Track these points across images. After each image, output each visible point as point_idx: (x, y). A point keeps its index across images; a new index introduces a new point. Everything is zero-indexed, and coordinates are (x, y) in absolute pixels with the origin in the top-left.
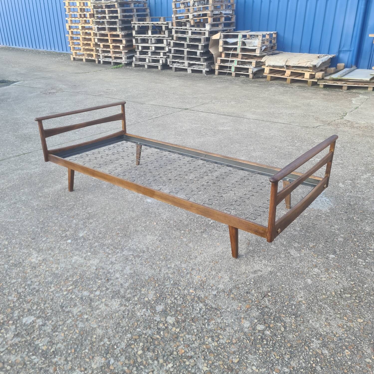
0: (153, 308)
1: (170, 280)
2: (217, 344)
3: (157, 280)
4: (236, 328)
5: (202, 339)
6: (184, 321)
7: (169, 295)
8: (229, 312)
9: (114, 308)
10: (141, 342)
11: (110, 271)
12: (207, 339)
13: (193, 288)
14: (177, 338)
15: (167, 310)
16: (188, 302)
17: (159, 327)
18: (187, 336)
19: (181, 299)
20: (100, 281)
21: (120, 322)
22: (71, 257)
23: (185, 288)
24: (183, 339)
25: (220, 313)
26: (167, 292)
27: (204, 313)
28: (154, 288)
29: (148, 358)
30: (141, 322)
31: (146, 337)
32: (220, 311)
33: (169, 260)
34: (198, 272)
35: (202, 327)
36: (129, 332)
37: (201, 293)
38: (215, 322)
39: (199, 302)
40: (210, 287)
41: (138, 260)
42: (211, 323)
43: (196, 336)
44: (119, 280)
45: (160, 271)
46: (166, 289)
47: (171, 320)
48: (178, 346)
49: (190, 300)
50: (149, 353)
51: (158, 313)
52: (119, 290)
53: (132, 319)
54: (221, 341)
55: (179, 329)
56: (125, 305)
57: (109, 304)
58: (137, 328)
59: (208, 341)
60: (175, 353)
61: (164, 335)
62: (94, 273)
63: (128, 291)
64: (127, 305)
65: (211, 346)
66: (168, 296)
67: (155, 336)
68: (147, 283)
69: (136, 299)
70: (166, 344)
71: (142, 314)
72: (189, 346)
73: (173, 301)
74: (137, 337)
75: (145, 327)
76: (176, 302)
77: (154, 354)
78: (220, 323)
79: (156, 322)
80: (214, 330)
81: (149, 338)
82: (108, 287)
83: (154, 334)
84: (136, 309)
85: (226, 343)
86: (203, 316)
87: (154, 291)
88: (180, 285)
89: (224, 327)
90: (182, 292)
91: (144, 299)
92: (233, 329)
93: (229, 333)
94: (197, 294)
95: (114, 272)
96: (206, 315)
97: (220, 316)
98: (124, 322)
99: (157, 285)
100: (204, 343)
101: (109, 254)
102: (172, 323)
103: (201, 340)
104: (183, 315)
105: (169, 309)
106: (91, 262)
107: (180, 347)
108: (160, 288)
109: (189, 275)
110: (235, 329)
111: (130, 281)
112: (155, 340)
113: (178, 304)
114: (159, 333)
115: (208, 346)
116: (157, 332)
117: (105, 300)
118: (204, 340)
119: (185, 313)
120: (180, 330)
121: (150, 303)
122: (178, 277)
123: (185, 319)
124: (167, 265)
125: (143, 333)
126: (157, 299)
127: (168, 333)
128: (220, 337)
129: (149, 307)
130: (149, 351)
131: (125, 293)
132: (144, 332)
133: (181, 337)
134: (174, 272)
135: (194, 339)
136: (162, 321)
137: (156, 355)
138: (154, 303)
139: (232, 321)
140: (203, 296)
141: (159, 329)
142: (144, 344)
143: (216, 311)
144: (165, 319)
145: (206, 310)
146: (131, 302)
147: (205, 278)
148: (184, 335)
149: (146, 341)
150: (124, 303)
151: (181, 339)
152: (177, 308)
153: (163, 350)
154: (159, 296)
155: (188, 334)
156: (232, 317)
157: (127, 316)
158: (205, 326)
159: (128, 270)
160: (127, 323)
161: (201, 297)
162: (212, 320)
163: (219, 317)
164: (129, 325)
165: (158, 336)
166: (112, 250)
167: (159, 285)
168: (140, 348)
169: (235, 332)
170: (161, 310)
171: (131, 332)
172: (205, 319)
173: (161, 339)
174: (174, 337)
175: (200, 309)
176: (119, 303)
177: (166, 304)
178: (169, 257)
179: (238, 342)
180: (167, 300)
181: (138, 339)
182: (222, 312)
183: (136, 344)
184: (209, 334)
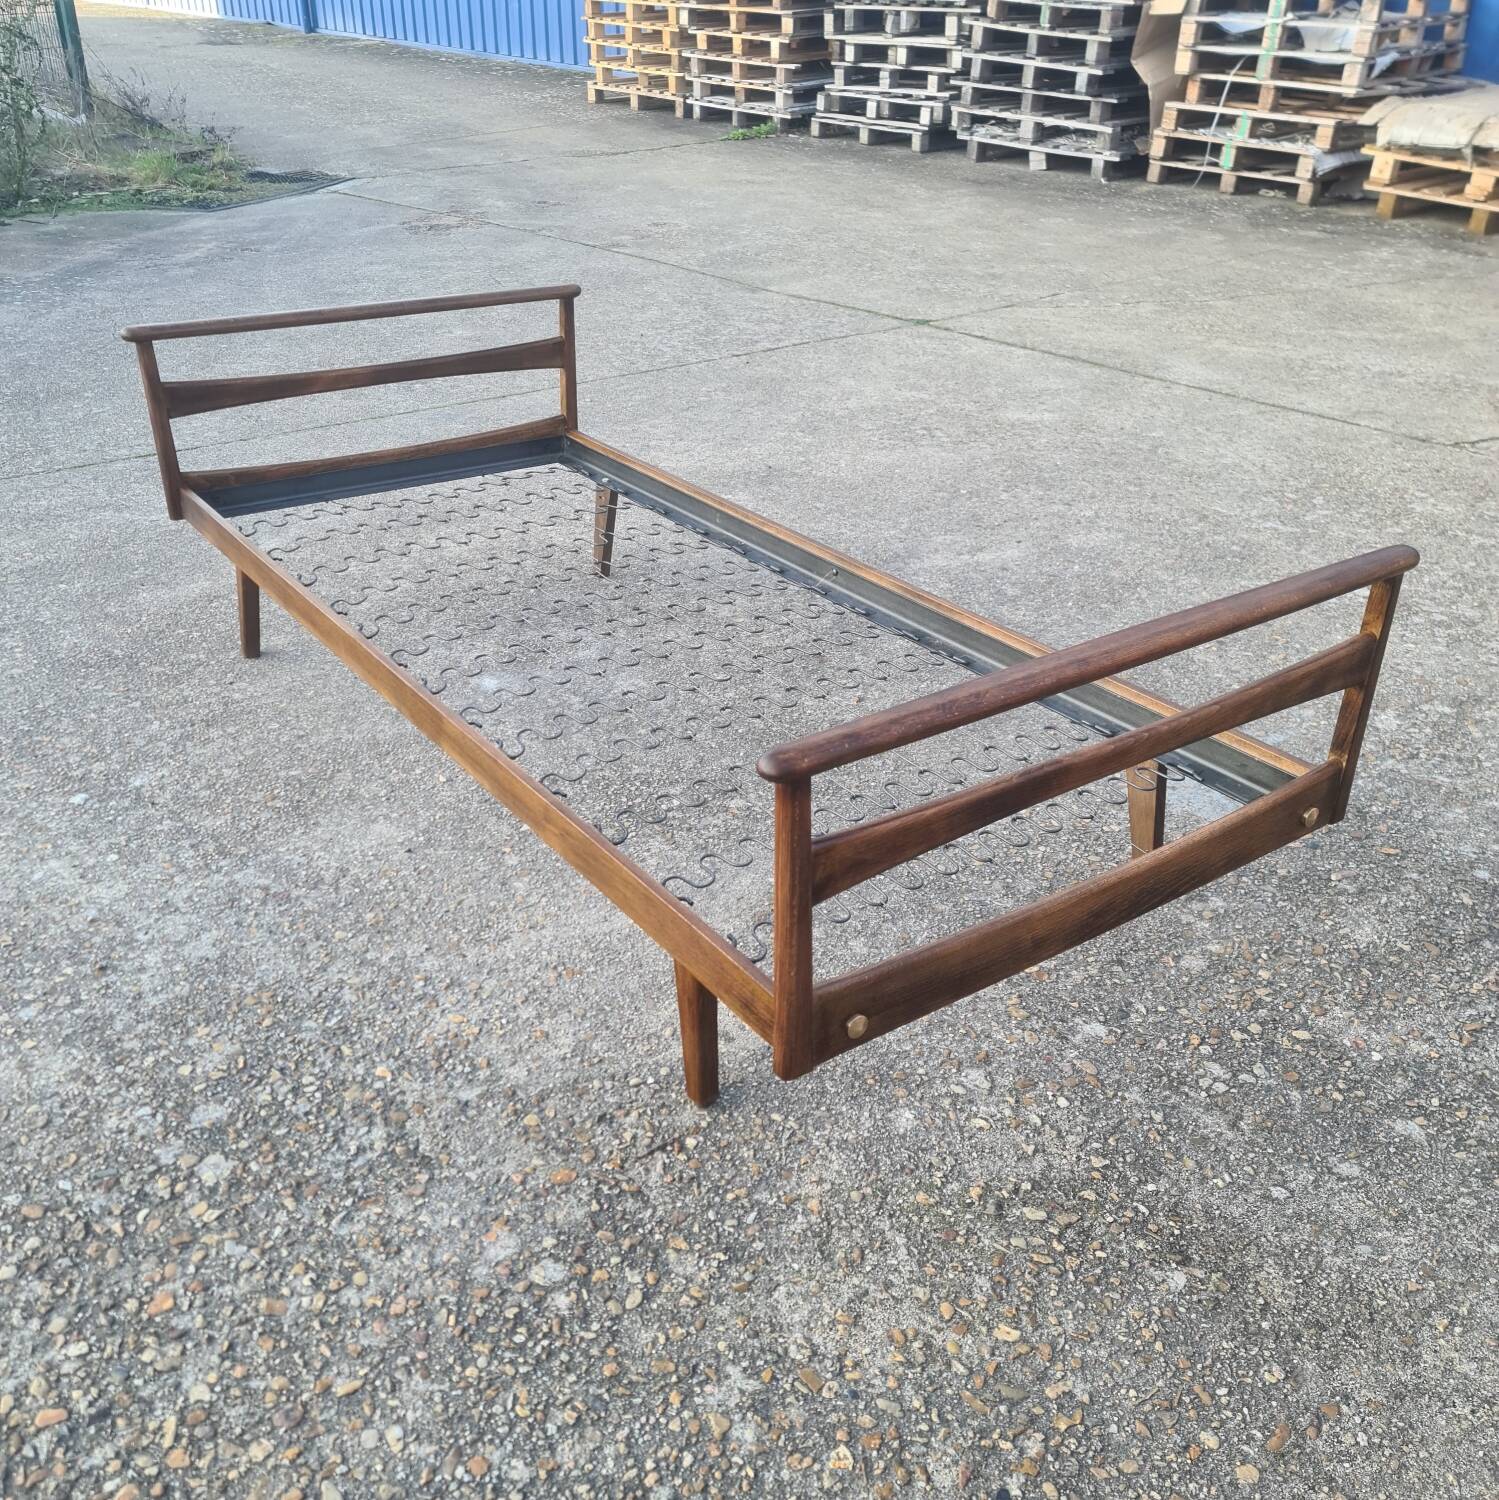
0: (184, 1109)
1: (331, 1012)
2: (321, 1304)
3: (285, 1001)
4: (446, 1258)
5: (276, 1275)
6: (261, 1185)
7: (282, 1070)
8: (468, 1182)
9: (43, 1082)
10: (37, 1234)
11: (140, 936)
12: (295, 1276)
13: (396, 1059)
14: (184, 1247)
15: (230, 1130)
16: (334, 1112)
17: (147, 1189)
18: (229, 1248)
19: (318, 1095)
20: (69, 970)
21: (24, 1140)
22: (42, 860)
23: (364, 1057)
24: (206, 1257)
25: (431, 1179)
26: (284, 1057)
27: (364, 1171)
28: (248, 1033)
29: (16, 1301)
30: (99, 1156)
31: (72, 1218)
32: (437, 1172)
33: (390, 933)
34: (471, 997)
35: (312, 1224)
36: (23, 1187)
37: (417, 1086)
38: (379, 1215)
39: (378, 1120)
40: (468, 1069)
41: (271, 912)
42: (364, 1214)
43: (263, 1253)
44: (145, 977)
45: (323, 968)
46: (290, 1046)
47: (214, 1169)
48: (163, 1280)
49: (347, 1107)
50: (36, 1283)
51: (188, 1132)
52: (112, 1017)
53: (73, 1140)
54: (350, 1296)
55: (217, 1213)
56: (90, 1081)
57: (38, 1063)
58: (65, 1178)
59: (297, 1283)
60: (132, 1305)
61: (145, 1225)
62: (76, 935)
63: (141, 1027)
64: (99, 1079)
65: (292, 1306)
66: (276, 1074)
67: (108, 1220)
68: (235, 1008)
69: (149, 1060)
70: (127, 1260)
71: (125, 1125)
72: (206, 1289)
73: (280, 1098)
74: (37, 1212)
75: (96, 1178)
76: (287, 1103)
77: (48, 1292)
78: (400, 1221)
79: (152, 1168)
80: (354, 1246)
81: (80, 1225)
82: (84, 998)
83: (110, 1213)
84: (116, 1100)
85: (362, 1305)
86: (349, 1180)
87: (238, 1046)
88: (355, 1038)
89: (403, 1241)
90: (343, 1067)
91: (177, 1066)
92: (432, 1256)
93: (406, 1268)
94: (393, 1088)
95: (151, 942)
96: (365, 1178)
97: (419, 1190)
98: (35, 1144)
99: (267, 1022)
100: (272, 1291)
101: (183, 871)
102: (210, 1183)
103: (270, 1275)
104: (277, 1158)
105: (240, 1125)
106: (93, 892)
107: (169, 1287)
108: (267, 1038)
109: (419, 1005)
110: (437, 1260)
111: (178, 989)
112: (96, 1236)
113: (290, 1112)
114: (128, 1214)
115: (278, 1305)
116: (127, 1207)
117: (32, 1044)
118: (282, 1275)
119: (290, 1154)
120: (219, 1218)
121: (187, 1086)
122: (375, 1005)
123: (272, 1178)
124: (366, 951)
125: (69, 1203)
126: (227, 1078)
127: (164, 1221)
128: (359, 1278)
129: (170, 1104)
130: (41, 1277)
131: (127, 1030)
132: (79, 1197)
133: (206, 1247)
134: (372, 985)
135: (245, 1265)
136: (177, 1169)
137: (54, 1296)
138: (201, 1091)
139: (455, 1222)
140: (410, 1099)
141: (142, 1196)
142: (43, 1244)
143: (416, 1169)
144: (193, 1159)
145: (381, 1156)
146: (119, 1069)
147: (476, 1030)
148: (221, 1243)
149: (57, 1234)
150: (91, 1072)
151: (197, 1256)
152: (276, 1126)
153: (98, 1283)
154: (241, 1065)
155: (238, 1241)
156: (463, 1207)
157: (66, 1122)
158: (328, 1222)
160: (43, 1148)
161: (403, 1103)
162: (376, 1202)
163: (410, 1196)
164: (44, 1161)
165: (117, 1227)
166: (205, 856)
167: (276, 1024)
168: (14, 1258)
169: (433, 1269)
170: (206, 1124)
171: (28, 1187)
172: (353, 1192)
173: (120, 1240)
174: (174, 1241)
175: (361, 1150)
176: (75, 1065)
177: (246, 1104)
178: (399, 920)
179: (411, 1312)
180: (259, 1088)
181: (35, 1220)
182: (440, 1181)
183: (12, 1238)
184: (323, 1256)
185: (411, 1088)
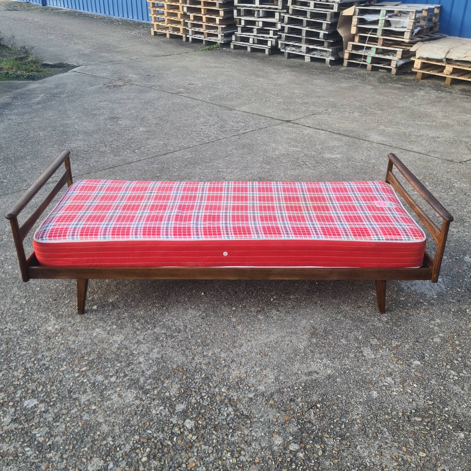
0: (172, 406)
1: (201, 373)
2: (235, 461)
3: (187, 370)
4: (264, 445)
5: (220, 453)
6: (204, 428)
7: (195, 392)
8: (261, 422)
9: (128, 401)
10: (148, 447)
11: (134, 352)
12: (225, 453)
13: (226, 386)
14: (191, 447)
16: (215, 404)
17: (173, 431)
18: (203, 447)
19: (209, 399)
20: (119, 365)
21: (131, 419)
22: (93, 329)
23: (217, 386)
24: (198, 450)
25: (251, 422)
26: (194, 388)
27: (231, 421)
28: (180, 381)
29: (151, 467)
30: (155, 422)
31: (156, 441)
32: (252, 420)
33: (207, 346)
34: (239, 365)
35: (223, 438)
36: (138, 433)
37: (235, 394)
38: (241, 434)
39: (229, 405)
40: (248, 388)
41: (170, 341)
42: (236, 434)
43: (213, 447)
44: (142, 365)
45: (193, 359)
46: (194, 384)
47: (189, 424)
48: (189, 458)
49: (218, 402)
50: (154, 461)
51: (177, 413)
52: (138, 379)
53: (145, 418)
54: (242, 458)
55: (196, 437)
56: (141, 399)
57: (124, 395)
58: (148, 429)
59: (226, 456)
60: (184, 466)
61: (177, 442)
62: (115, 353)
63: (148, 381)
64: (144, 398)
65: (228, 462)
66: (194, 394)
67: (166, 441)
68: (173, 373)
69: (156, 392)
70: (176, 453)
71: (158, 412)
72: (202, 459)
73: (199, 401)
74: (145, 441)
75: (157, 429)
76: (201, 402)
77: (159, 464)
78: (247, 435)
79: (172, 425)
80: (237, 444)
81: (159, 444)
82: (127, 373)
83: (166, 439)
84: (152, 405)
85: (247, 461)
86: (228, 424)
87: (179, 385)
88: (212, 380)
89: (250, 441)
90: (212, 389)
91: (165, 393)
92: (260, 445)
93: (254, 449)
94: (229, 395)
95: (139, 354)
96: (232, 423)
97: (249, 426)
98: (135, 420)
99: (184, 377)
100: (220, 458)
101: (138, 329)
102: (190, 428)
103: (218, 454)
104: (205, 419)
105: (190, 410)
106: (114, 339)
107: (191, 459)
108: (187, 382)
109: (226, 369)
110: (262, 446)
111: (154, 368)
112: (165, 446)
113: (203, 405)
114: (171, 439)
115: (224, 462)
116: (170, 437)
117: (119, 389)
118: (221, 454)
119: (208, 417)
121: (170, 399)
122: (213, 370)
123: (206, 425)
124: (203, 352)
125: (153, 437)
126: (181, 395)
127: (182, 440)
128: (243, 453)
129: (168, 405)
130: (155, 460)
131: (145, 382)
132: (155, 435)
133: (196, 447)
134: (209, 363)
135: (210, 452)
136: (179, 425)
137: (161, 465)
138: (175, 400)
139: (263, 434)
140: (235, 398)
141: (172, 433)
142: (151, 450)
143: (246, 419)
144: (182, 422)
145: (234, 416)
146: (148, 395)
147: (245, 375)
148: (200, 445)
149: (154, 447)
150: (141, 397)
151: (195, 450)
152: (201, 409)
153: (172, 460)
154: (183, 391)
155: (205, 445)
156: (263, 429)
157: (141, 413)
158: (228, 437)
159: (155, 355)
160: (138, 421)
161: (234, 399)
162: (238, 430)
163: (247, 428)
164: (140, 425)
165: (169, 443)
166: (142, 324)
167: (187, 378)
168: (145, 455)
169: (262, 449)
170: (181, 410)
171: (139, 433)
172: (231, 428)
173: (172, 447)
174: (187, 446)
175: (228, 415)
176: (135, 395)
177: (189, 403)
178: (209, 341)
179: (261, 461)
180: (191, 398)
181: (146, 443)
182: (254, 422)
183: (142, 449)
184: (230, 447)
185: (234, 395)
